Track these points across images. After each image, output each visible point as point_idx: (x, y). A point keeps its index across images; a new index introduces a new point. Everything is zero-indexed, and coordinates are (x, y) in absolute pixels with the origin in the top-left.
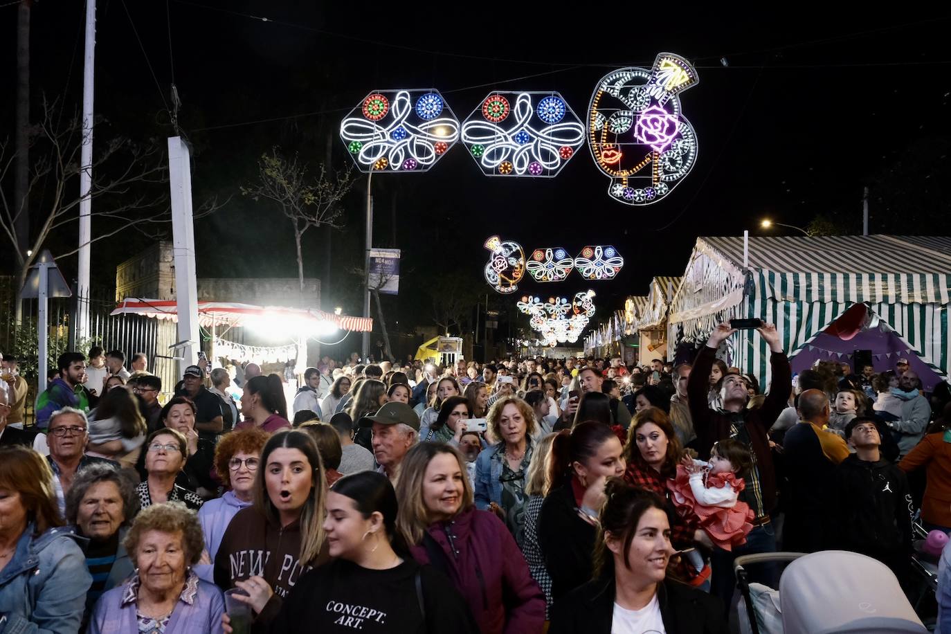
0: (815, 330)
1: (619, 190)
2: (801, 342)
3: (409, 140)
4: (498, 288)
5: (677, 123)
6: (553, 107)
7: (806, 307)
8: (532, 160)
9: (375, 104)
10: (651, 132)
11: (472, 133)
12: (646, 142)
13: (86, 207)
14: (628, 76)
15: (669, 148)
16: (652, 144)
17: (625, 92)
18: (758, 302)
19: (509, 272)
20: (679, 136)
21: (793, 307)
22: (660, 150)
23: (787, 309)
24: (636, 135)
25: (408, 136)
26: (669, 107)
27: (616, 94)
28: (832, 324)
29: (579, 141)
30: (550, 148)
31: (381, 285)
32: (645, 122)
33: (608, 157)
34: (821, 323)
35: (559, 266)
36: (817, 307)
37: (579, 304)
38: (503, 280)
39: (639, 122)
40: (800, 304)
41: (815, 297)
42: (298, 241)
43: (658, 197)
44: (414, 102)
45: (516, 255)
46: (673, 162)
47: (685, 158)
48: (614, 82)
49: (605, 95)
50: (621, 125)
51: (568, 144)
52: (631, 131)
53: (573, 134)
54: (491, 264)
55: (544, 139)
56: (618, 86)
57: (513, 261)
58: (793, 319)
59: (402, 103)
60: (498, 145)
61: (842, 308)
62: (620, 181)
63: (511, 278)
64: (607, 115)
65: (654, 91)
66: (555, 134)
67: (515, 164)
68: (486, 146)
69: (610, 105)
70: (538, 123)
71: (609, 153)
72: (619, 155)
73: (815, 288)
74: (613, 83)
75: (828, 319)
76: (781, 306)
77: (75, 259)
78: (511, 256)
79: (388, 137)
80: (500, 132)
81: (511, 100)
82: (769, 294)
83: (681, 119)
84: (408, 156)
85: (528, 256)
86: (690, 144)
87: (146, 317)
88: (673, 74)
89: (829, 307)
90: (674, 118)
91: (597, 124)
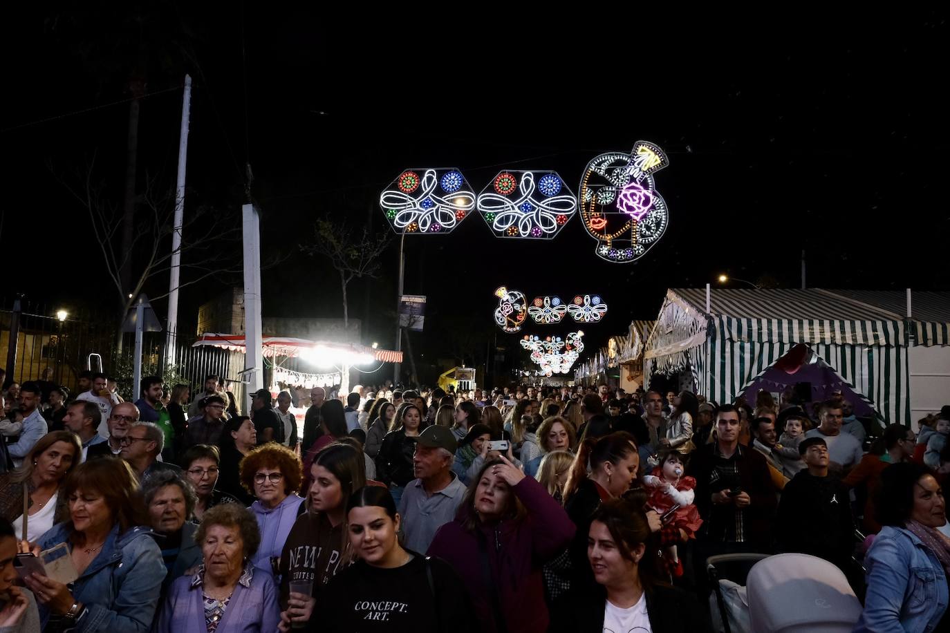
0: (765, 365)
1: (604, 250)
2: (754, 375)
3: (435, 209)
4: (505, 328)
5: (652, 197)
6: (551, 183)
7: (757, 346)
8: (534, 225)
9: (408, 180)
10: (631, 203)
11: (485, 203)
12: (627, 212)
13: (176, 259)
14: (612, 159)
15: (645, 217)
16: (632, 214)
17: (609, 171)
18: (718, 342)
19: (514, 315)
20: (653, 207)
21: (747, 346)
22: (638, 218)
23: (742, 348)
24: (618, 206)
25: (434, 205)
26: (645, 184)
27: (602, 173)
28: (779, 361)
29: (571, 211)
30: (548, 216)
31: (411, 324)
32: (625, 196)
33: (596, 223)
34: (770, 360)
35: (554, 311)
36: (766, 346)
37: (571, 342)
38: (509, 322)
39: (621, 196)
40: (753, 344)
41: (765, 338)
42: (344, 288)
43: (636, 256)
44: (440, 178)
45: (520, 302)
46: (648, 228)
47: (658, 225)
48: (601, 164)
49: (594, 174)
50: (606, 198)
51: (563, 212)
52: (615, 203)
53: (567, 205)
54: (499, 309)
55: (544, 209)
56: (604, 167)
57: (517, 307)
58: (747, 356)
59: (430, 179)
60: (507, 213)
61: (787, 348)
62: (605, 243)
63: (516, 320)
64: (595, 190)
65: (633, 171)
66: (552, 205)
67: (520, 229)
68: (497, 213)
69: (598, 182)
70: (539, 196)
71: (597, 220)
72: (604, 222)
73: (765, 330)
74: (599, 164)
75: (776, 356)
76: (737, 345)
77: (166, 302)
78: (516, 302)
79: (418, 206)
80: (509, 203)
81: (517, 177)
82: (727, 335)
83: (654, 194)
84: (434, 221)
85: (530, 303)
86: (662, 214)
87: (220, 349)
88: (648, 158)
89: (777, 347)
90: (649, 193)
91: (587, 197)
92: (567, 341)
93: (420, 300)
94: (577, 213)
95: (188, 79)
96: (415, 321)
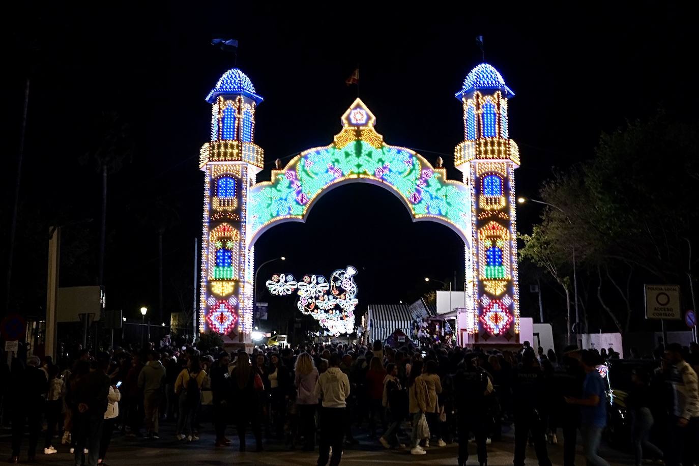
0: (388, 335)
2: (385, 338)
3: (284, 287)
4: (303, 312)
6: (321, 279)
7: (385, 329)
8: (316, 293)
9: (275, 277)
10: (346, 286)
11: (300, 285)
12: (344, 289)
14: (340, 272)
15: (350, 290)
16: (346, 289)
17: (339, 275)
18: (374, 328)
19: (308, 305)
21: (382, 329)
22: (348, 291)
26: (350, 279)
27: (337, 276)
28: (392, 334)
29: (327, 288)
31: (260, 317)
33: (335, 292)
34: (389, 333)
36: (388, 329)
38: (305, 309)
39: (343, 283)
40: (384, 329)
41: (388, 327)
44: (286, 277)
45: (311, 298)
46: (351, 294)
47: (354, 293)
48: (336, 274)
49: (334, 277)
50: (338, 284)
52: (341, 286)
53: (326, 286)
54: (300, 302)
55: (319, 288)
56: (338, 274)
57: (310, 301)
58: (382, 333)
59: (282, 277)
60: (307, 289)
61: (394, 330)
63: (310, 308)
64: (335, 282)
65: (345, 275)
66: (322, 286)
68: (304, 289)
69: (336, 279)
70: (317, 283)
72: (338, 292)
75: (391, 332)
76: (379, 329)
79: (279, 286)
80: (308, 286)
81: (311, 278)
82: (376, 326)
84: (284, 291)
86: (355, 289)
88: (351, 271)
89: (391, 329)
90: (352, 283)
91: (332, 284)
92: (343, 313)
93: (266, 305)
94: (329, 289)
95: (196, 239)
96: (263, 315)
